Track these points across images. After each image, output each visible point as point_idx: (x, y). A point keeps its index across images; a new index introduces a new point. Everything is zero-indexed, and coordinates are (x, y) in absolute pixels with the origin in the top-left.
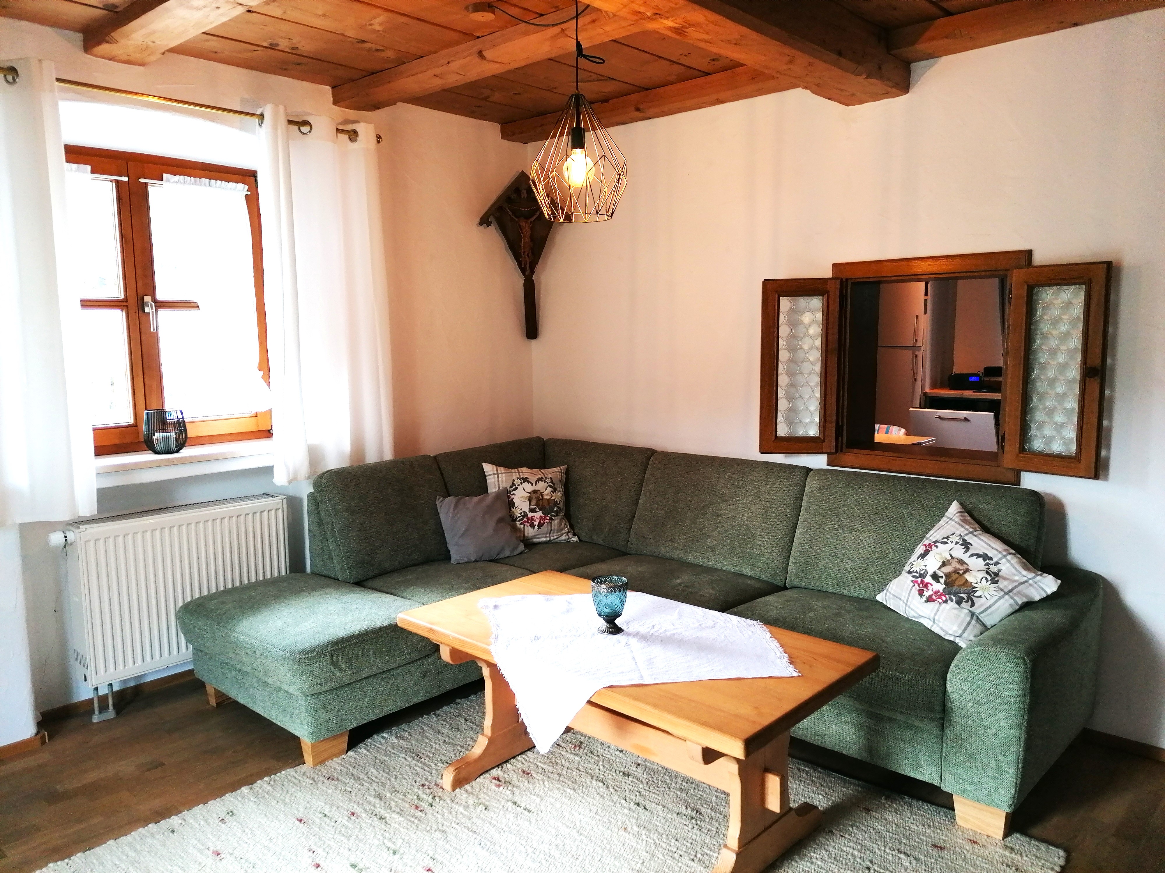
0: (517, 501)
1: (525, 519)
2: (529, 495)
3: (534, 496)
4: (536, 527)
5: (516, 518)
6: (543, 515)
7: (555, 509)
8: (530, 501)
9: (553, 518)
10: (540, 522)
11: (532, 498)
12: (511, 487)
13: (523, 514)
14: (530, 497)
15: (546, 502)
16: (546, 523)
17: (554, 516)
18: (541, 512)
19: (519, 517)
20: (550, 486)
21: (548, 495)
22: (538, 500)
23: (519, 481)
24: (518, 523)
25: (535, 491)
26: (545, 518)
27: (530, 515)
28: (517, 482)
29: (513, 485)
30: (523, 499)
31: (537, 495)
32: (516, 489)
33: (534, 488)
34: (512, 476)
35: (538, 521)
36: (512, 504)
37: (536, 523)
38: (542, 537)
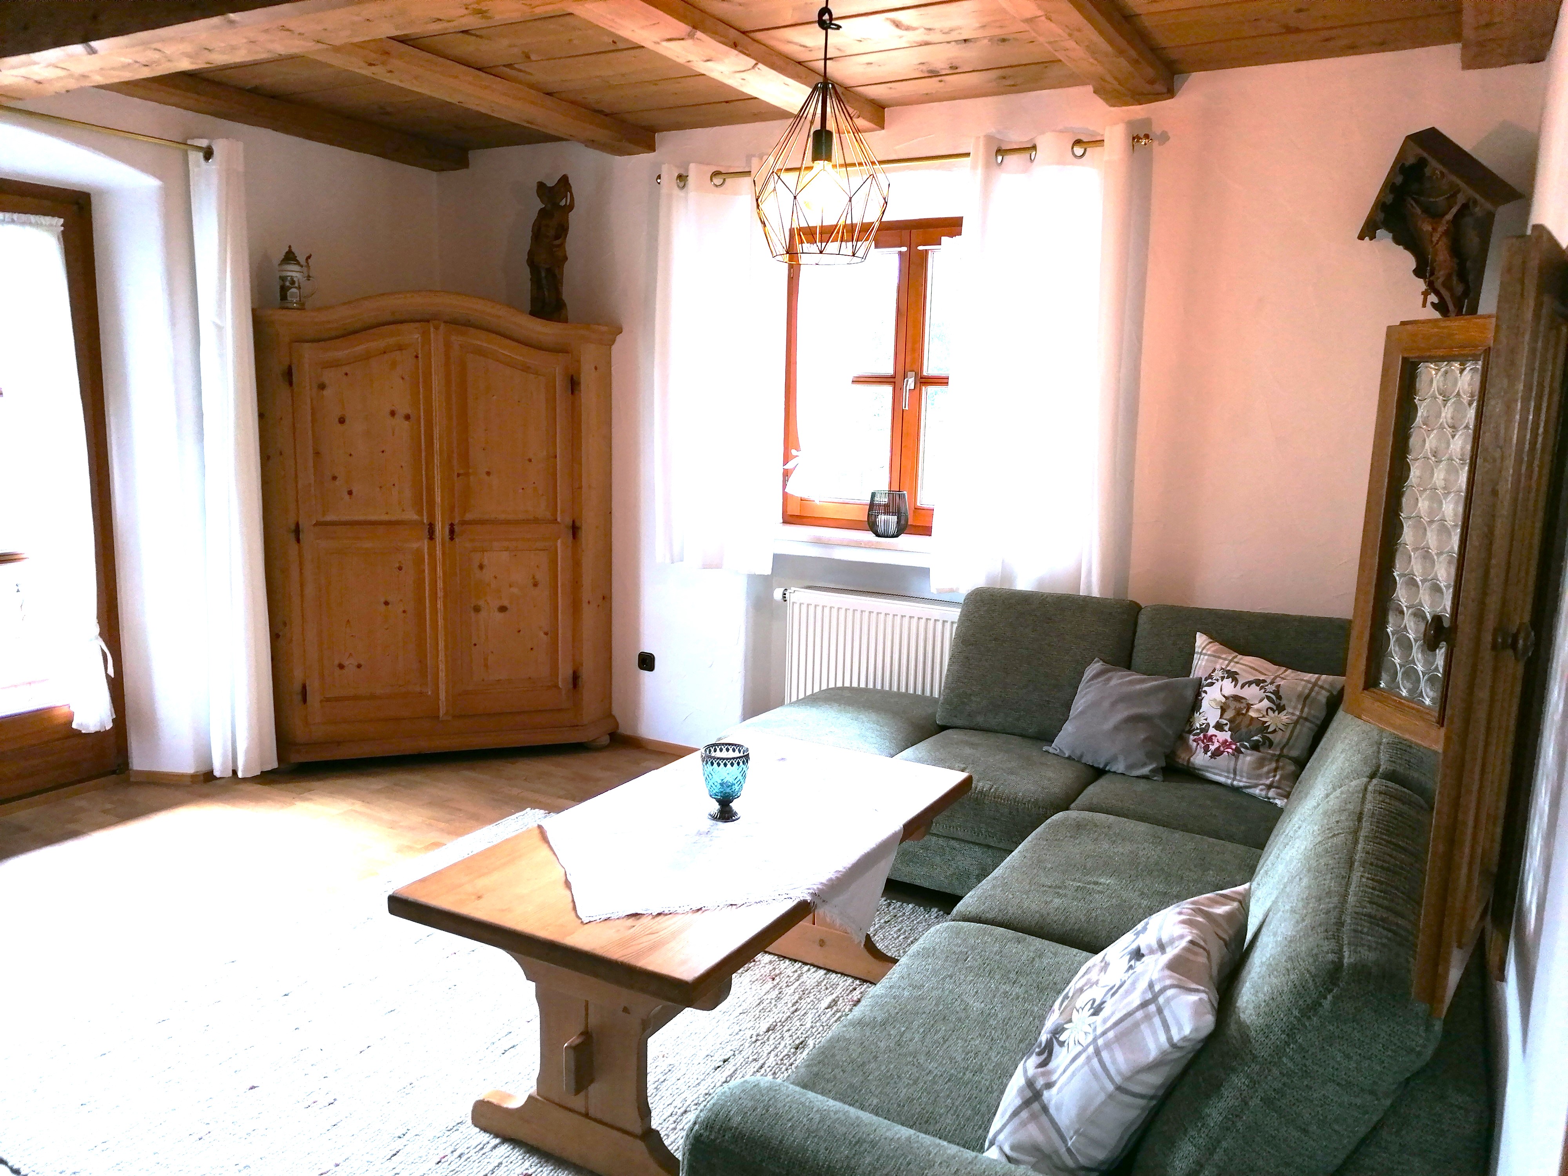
0: (1205, 704)
1: (1201, 736)
2: (1224, 700)
3: (1233, 704)
4: (1209, 754)
5: (1194, 730)
6: (1229, 740)
7: (1255, 738)
8: (1223, 710)
9: (1242, 750)
10: (1218, 749)
11: (1229, 707)
12: (1206, 679)
13: (1203, 726)
14: (1224, 703)
15: (1246, 721)
16: (1226, 753)
17: (1246, 747)
18: (1230, 733)
19: (1197, 729)
20: (1268, 698)
21: (1258, 711)
22: (1239, 713)
23: (1220, 674)
24: (1192, 737)
25: (1237, 698)
26: (1230, 744)
27: (1212, 731)
28: (1218, 674)
29: (1210, 677)
30: (1213, 704)
31: (1238, 705)
32: (1212, 684)
33: (1238, 691)
34: (1216, 662)
35: (1216, 745)
36: (1196, 705)
37: (1212, 748)
38: (1220, 775)
